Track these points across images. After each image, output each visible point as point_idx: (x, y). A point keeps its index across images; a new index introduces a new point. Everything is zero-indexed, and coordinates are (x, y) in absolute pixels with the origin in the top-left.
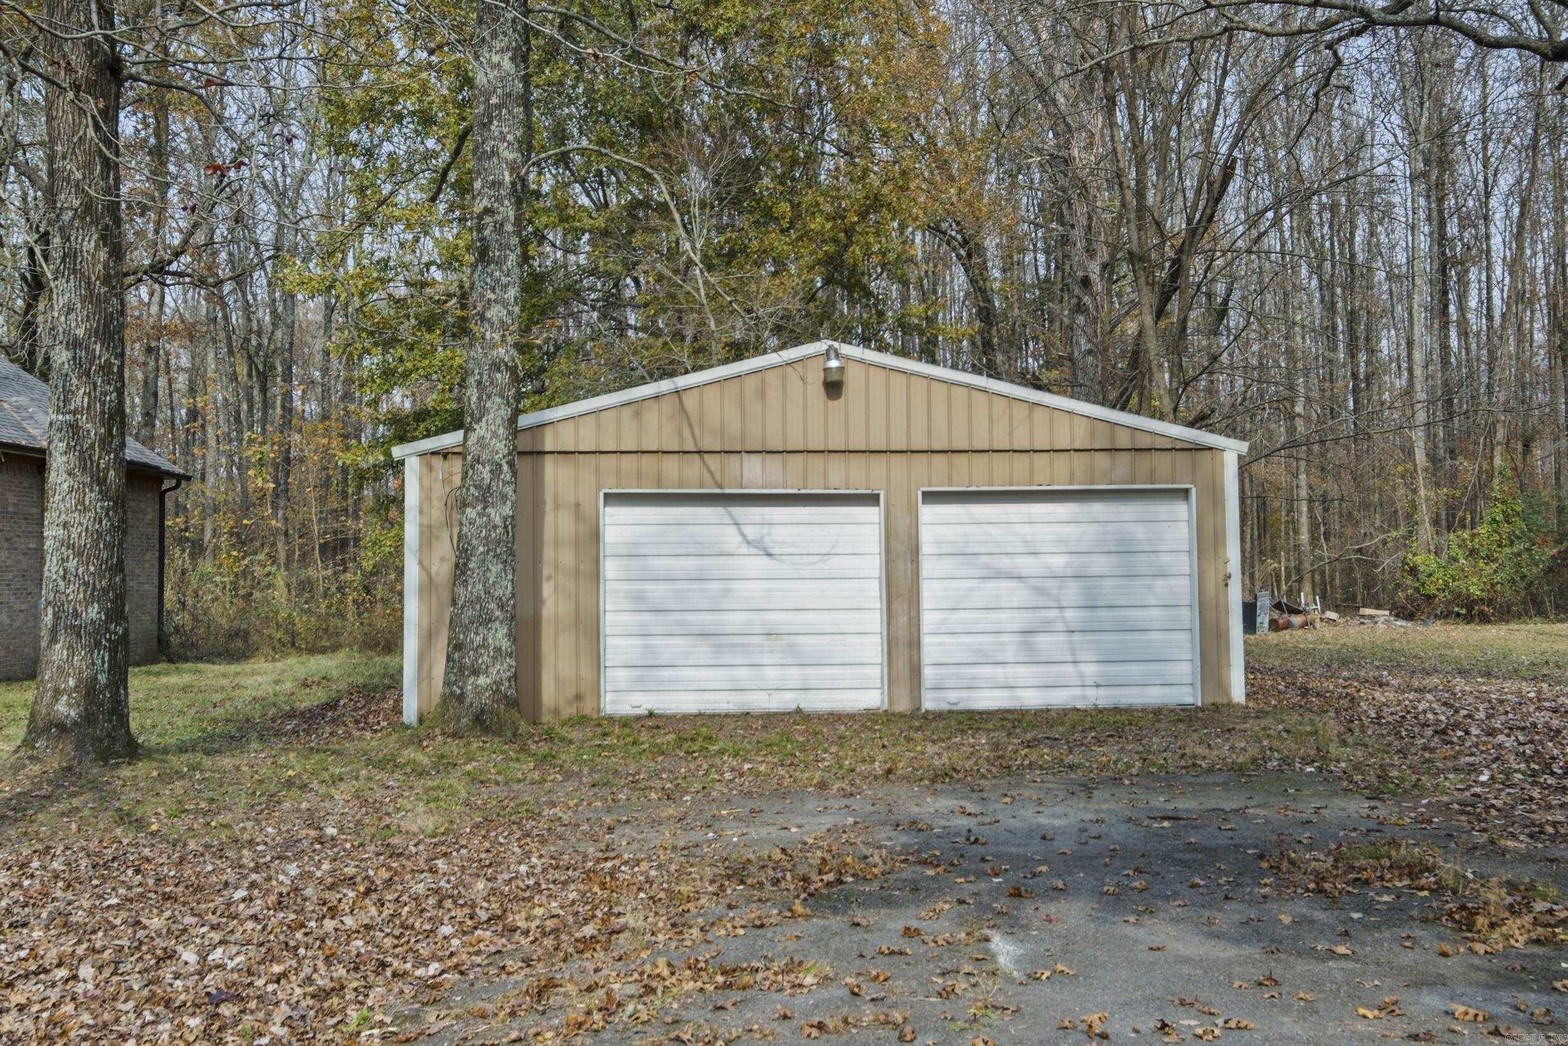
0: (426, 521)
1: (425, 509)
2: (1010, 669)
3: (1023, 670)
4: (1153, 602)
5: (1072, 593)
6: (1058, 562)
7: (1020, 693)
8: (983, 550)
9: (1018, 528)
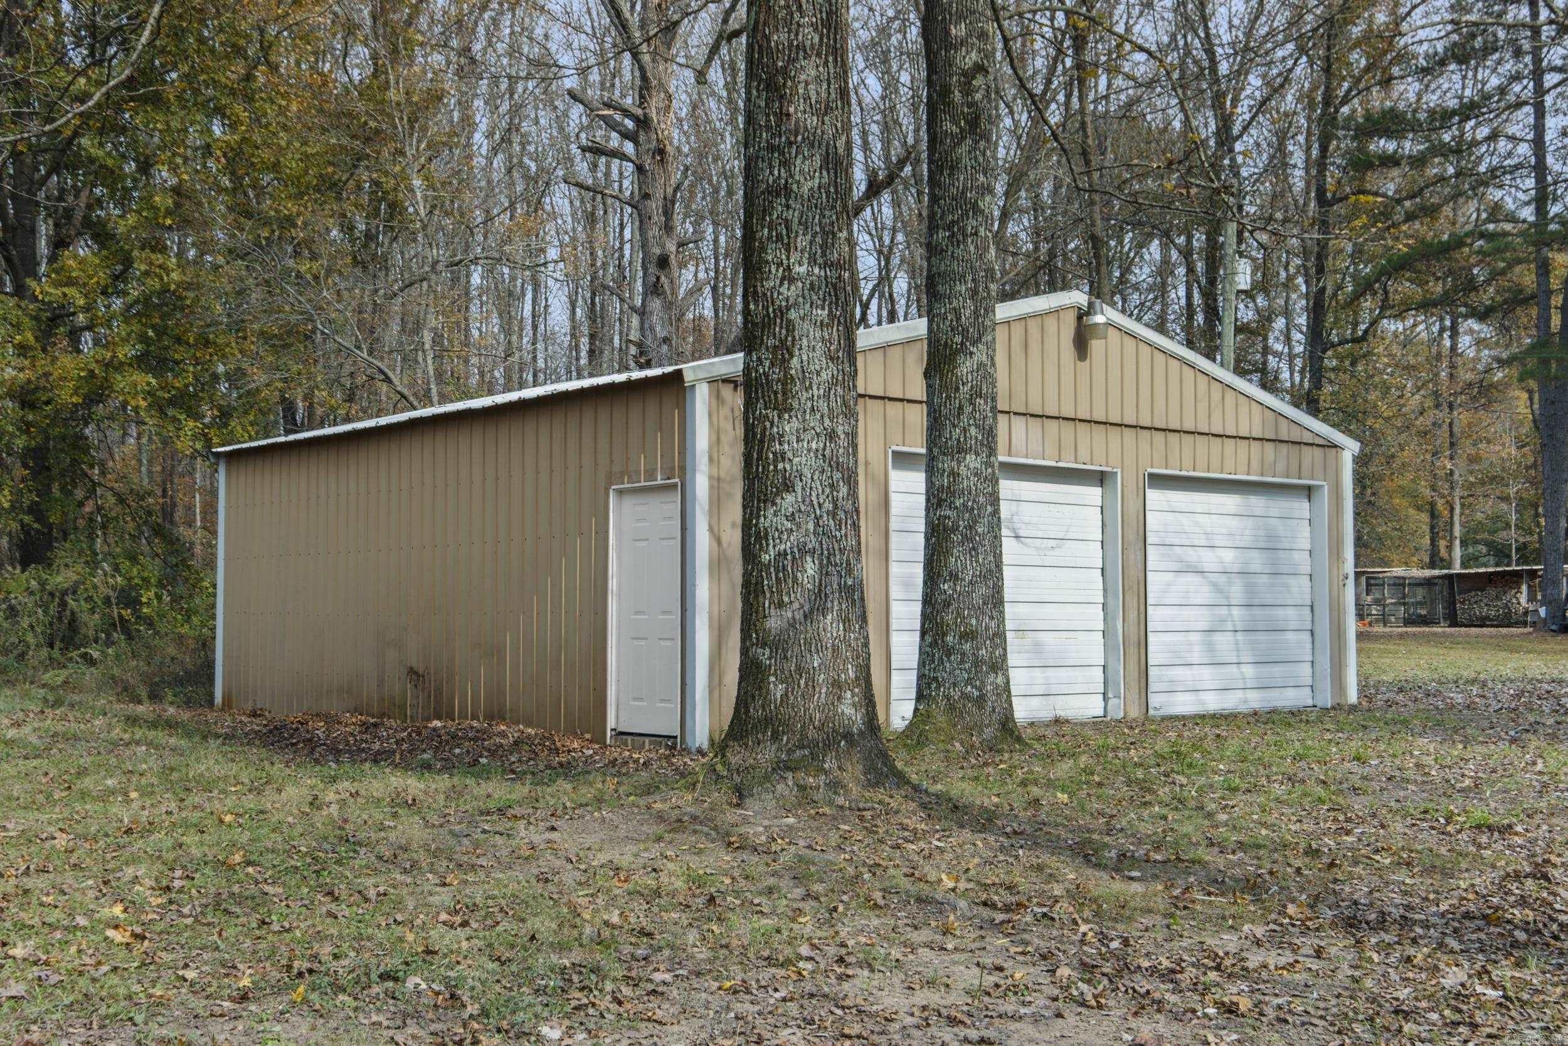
0: (715, 473)
1: (715, 457)
2: (1196, 670)
3: (1206, 672)
4: (1290, 602)
5: (1237, 592)
6: (1228, 556)
7: (1205, 696)
8: (1177, 541)
9: (1201, 519)
